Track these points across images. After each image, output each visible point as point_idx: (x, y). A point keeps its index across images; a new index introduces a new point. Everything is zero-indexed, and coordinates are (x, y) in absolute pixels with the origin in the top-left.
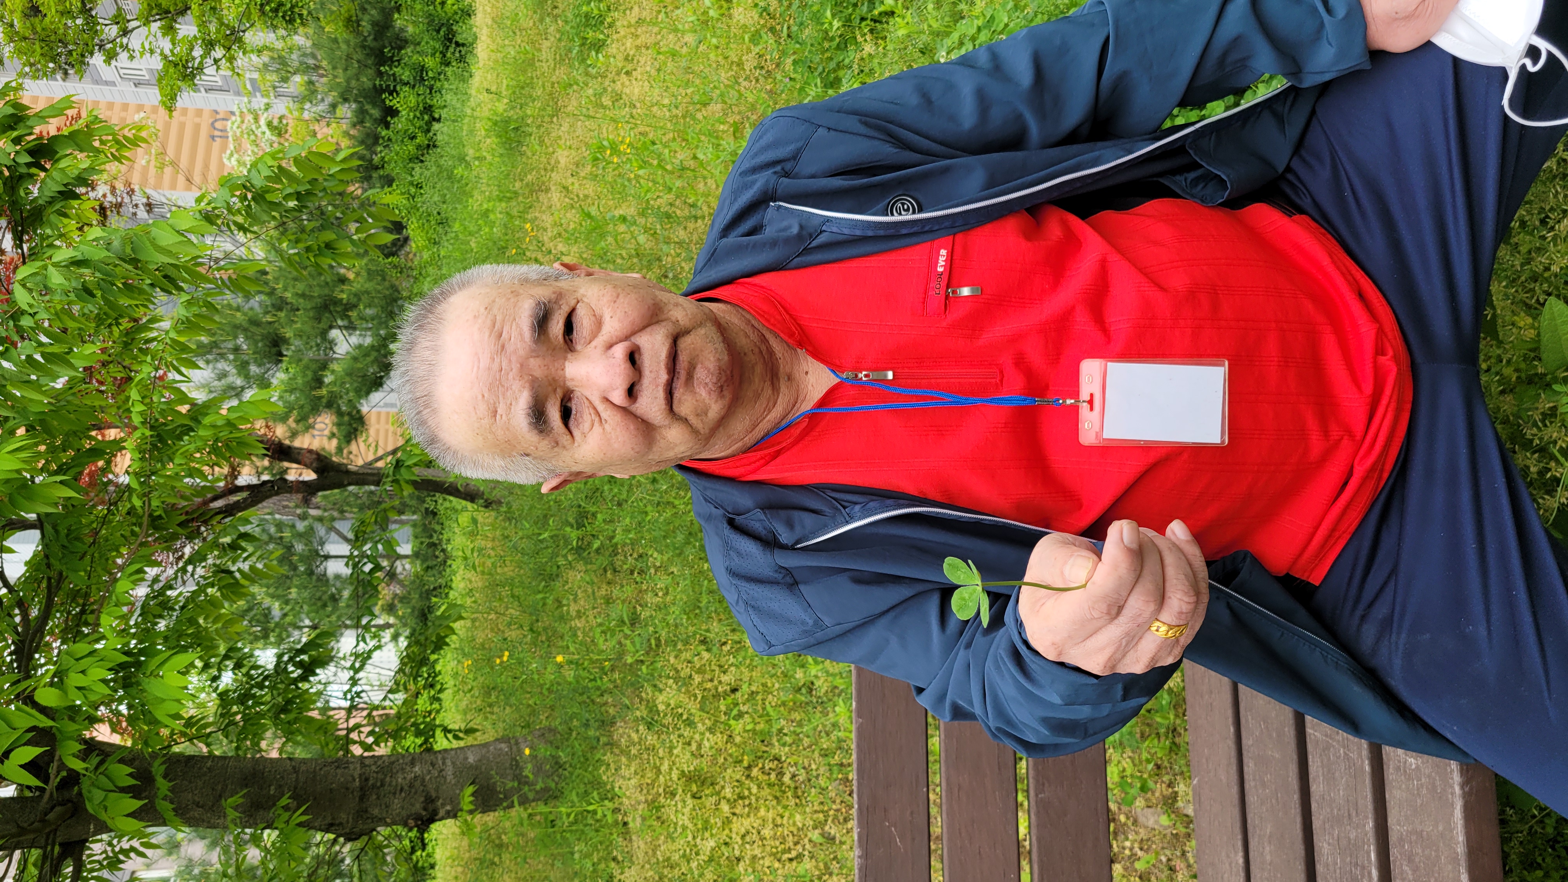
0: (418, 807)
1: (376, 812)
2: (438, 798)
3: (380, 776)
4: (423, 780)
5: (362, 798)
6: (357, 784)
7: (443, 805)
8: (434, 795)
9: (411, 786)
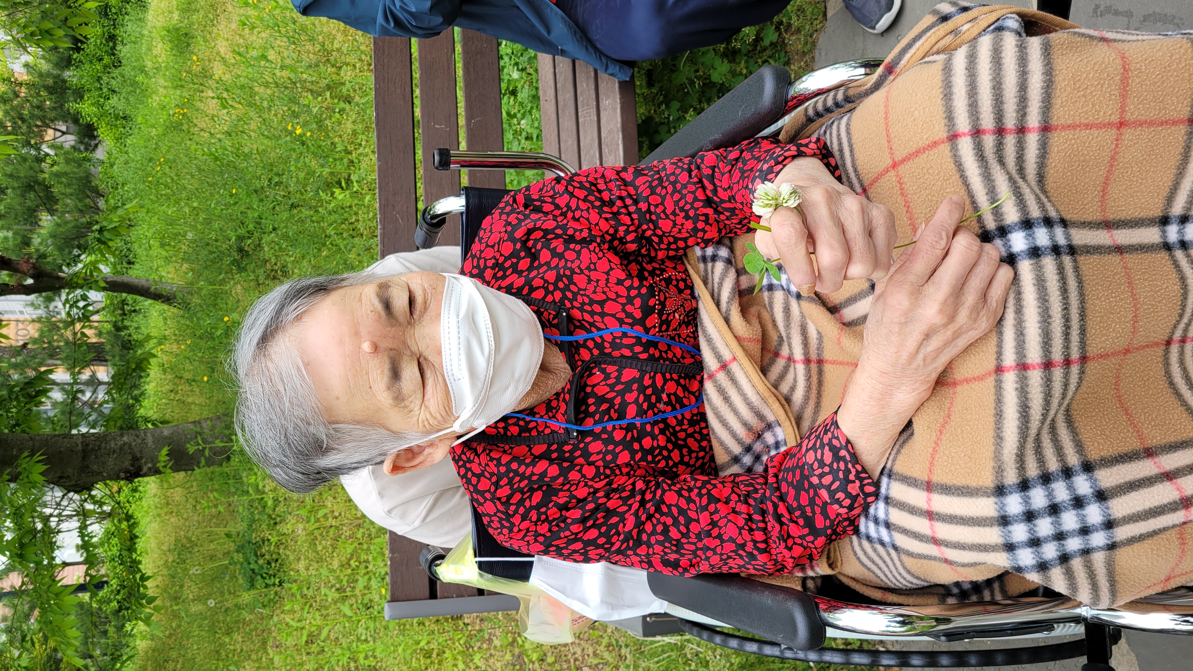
0: (127, 464)
1: (95, 467)
2: (142, 457)
3: (98, 443)
4: (130, 445)
5: (84, 458)
6: (80, 447)
7: (146, 463)
8: (139, 455)
9: (121, 449)
